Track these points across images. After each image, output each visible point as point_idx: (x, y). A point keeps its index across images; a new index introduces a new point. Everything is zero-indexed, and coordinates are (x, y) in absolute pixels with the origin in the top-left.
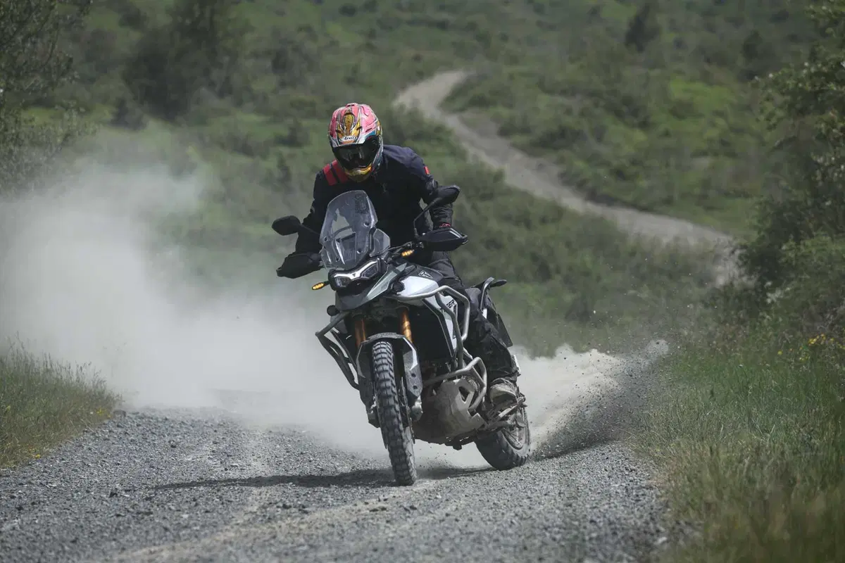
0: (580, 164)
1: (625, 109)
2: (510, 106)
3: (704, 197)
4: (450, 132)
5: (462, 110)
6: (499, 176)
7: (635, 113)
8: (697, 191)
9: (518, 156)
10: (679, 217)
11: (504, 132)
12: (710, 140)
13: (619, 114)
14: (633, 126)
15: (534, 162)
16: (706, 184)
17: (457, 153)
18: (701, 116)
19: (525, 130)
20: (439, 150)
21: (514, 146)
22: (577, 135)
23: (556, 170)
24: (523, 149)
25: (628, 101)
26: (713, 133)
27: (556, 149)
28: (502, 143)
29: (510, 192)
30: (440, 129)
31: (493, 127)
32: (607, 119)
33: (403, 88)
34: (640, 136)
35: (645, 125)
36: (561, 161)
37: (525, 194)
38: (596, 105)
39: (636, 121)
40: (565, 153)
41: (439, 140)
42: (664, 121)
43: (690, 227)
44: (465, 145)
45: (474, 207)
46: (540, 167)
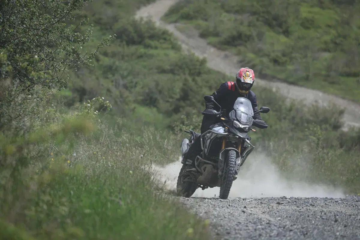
0: (251, 55)
1: (274, 23)
2: (206, 20)
3: (328, 76)
4: (171, 35)
5: (176, 22)
6: (203, 62)
7: (280, 26)
8: (324, 73)
9: (212, 50)
10: (313, 88)
11: (203, 36)
12: (326, 43)
13: (270, 25)
14: (279, 33)
15: (223, 53)
16: (329, 68)
17: (176, 48)
18: (319, 27)
19: (217, 35)
20: (165, 46)
21: (209, 44)
22: (249, 38)
23: (236, 59)
24: (214, 46)
25: (276, 18)
26: (327, 38)
27: (236, 46)
28: (202, 42)
29: (209, 71)
30: (165, 33)
31: (196, 33)
32: (265, 29)
33: (139, 8)
34: (283, 39)
35: (287, 33)
36: (239, 53)
37: (218, 73)
38: (258, 20)
39: (281, 30)
40: (242, 48)
41: (165, 39)
42: (297, 30)
43: (321, 94)
44: (179, 43)
45: (194, 80)
46: (226, 57)
